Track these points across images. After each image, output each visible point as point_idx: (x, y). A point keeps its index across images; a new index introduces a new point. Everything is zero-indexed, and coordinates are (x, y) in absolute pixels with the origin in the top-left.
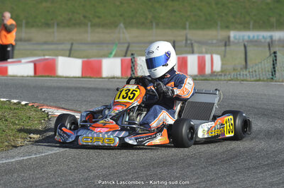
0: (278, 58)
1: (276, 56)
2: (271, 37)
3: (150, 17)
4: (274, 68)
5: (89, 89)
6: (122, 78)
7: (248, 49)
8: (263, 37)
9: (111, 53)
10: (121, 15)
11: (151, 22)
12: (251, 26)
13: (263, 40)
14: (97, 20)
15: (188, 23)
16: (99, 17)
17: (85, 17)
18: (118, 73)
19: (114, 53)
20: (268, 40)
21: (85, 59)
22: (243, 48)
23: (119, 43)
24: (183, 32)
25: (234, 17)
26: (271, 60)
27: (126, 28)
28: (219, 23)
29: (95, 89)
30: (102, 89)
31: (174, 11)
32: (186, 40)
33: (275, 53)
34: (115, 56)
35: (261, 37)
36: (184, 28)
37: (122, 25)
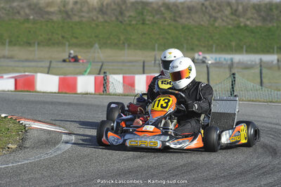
0: (236, 79)
1: (234, 78)
2: (232, 60)
3: (122, 38)
4: (233, 88)
5: (64, 104)
6: (94, 94)
7: (210, 70)
8: (225, 59)
9: (86, 71)
10: (96, 37)
11: (124, 43)
12: (214, 49)
13: (225, 62)
14: (74, 41)
15: (157, 45)
16: (76, 38)
17: (63, 37)
18: (91, 89)
19: (88, 71)
20: (229, 62)
21: (62, 76)
22: (206, 69)
23: (94, 62)
24: (152, 53)
25: (199, 40)
26: (231, 81)
27: (100, 48)
28: (185, 46)
29: (69, 104)
30: (76, 104)
31: (144, 34)
32: (155, 61)
33: (234, 74)
34: (90, 73)
35: (223, 59)
36: (153, 49)
37: (97, 45)
